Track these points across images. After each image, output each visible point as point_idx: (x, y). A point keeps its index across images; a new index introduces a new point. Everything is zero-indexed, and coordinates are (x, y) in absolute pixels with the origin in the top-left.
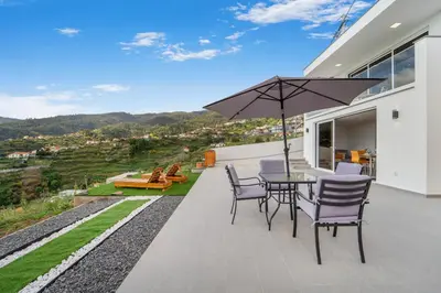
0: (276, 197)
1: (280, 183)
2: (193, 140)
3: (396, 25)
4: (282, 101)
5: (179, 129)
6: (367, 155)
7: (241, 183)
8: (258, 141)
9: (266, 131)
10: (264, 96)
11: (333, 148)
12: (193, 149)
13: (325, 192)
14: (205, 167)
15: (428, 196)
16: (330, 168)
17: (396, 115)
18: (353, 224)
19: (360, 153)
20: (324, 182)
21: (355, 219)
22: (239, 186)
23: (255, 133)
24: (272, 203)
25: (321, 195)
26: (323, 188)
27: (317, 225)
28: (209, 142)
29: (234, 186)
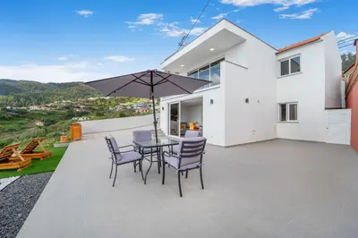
0: (149, 158)
1: (152, 147)
2: (49, 114)
3: (212, 50)
4: (152, 86)
5: (28, 100)
6: (197, 125)
7: (121, 150)
8: (122, 115)
9: (129, 107)
10: (138, 80)
11: (179, 121)
12: (49, 123)
13: (184, 150)
14: (70, 140)
15: (226, 147)
16: (177, 135)
17: (212, 101)
18: (198, 167)
19: (194, 124)
20: (184, 143)
21: (198, 164)
22: (119, 153)
23: (119, 108)
24: (146, 163)
25: (182, 152)
26: (183, 147)
27: (179, 171)
28: (71, 115)
29: (115, 154)
